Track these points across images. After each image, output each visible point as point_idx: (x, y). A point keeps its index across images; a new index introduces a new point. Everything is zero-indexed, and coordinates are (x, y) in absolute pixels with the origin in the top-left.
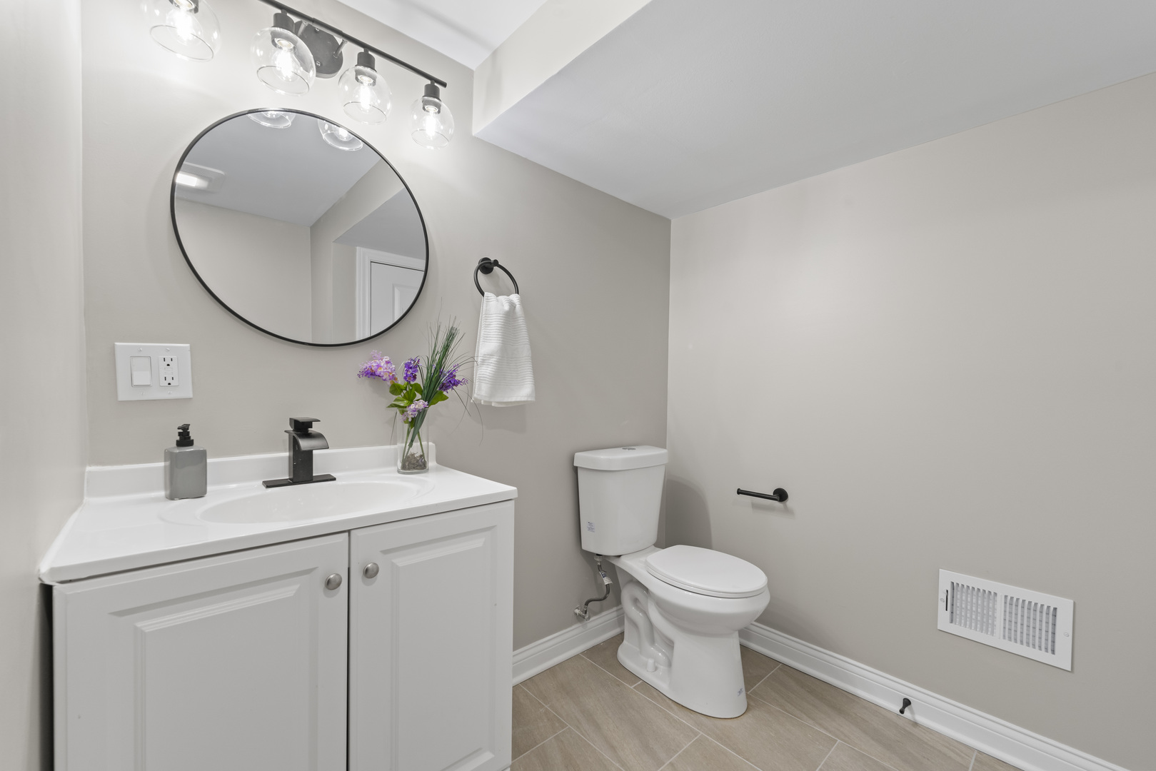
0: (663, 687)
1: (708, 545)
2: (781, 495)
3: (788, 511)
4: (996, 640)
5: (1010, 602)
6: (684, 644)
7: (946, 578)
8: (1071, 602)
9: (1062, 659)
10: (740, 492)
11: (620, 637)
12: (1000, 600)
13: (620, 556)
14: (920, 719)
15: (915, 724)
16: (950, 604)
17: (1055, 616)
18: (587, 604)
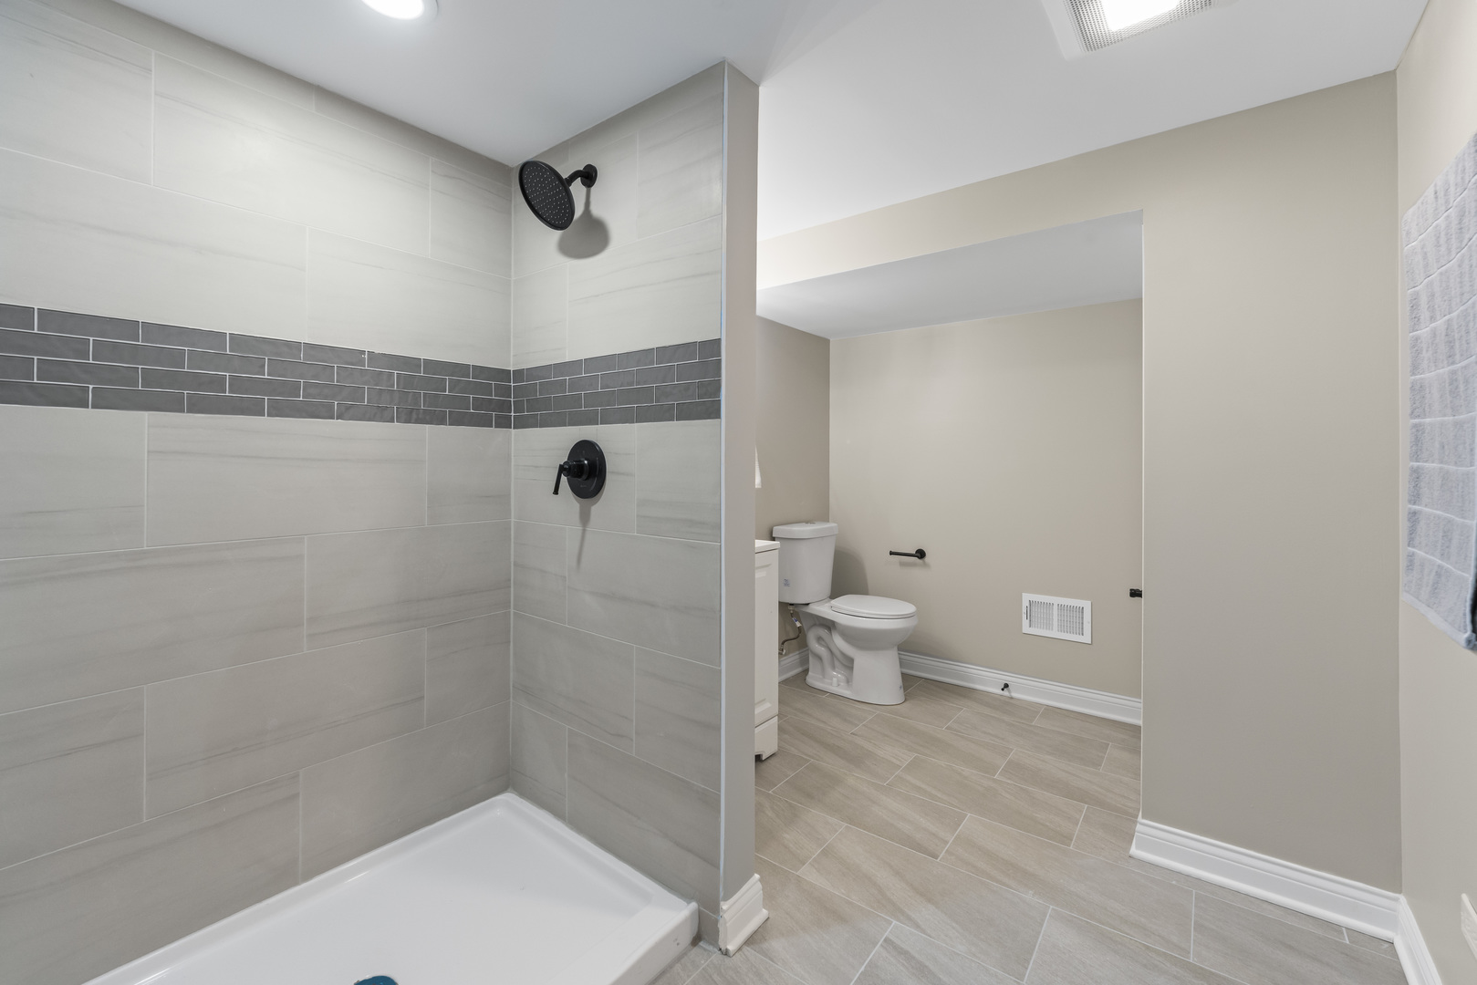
0: (847, 693)
1: (866, 593)
2: (921, 554)
3: (926, 565)
4: (1055, 633)
5: (1061, 607)
6: (862, 660)
7: (1027, 598)
8: (1090, 602)
9: (1087, 638)
10: (891, 553)
11: (806, 671)
12: (1055, 607)
13: (808, 604)
14: (1014, 695)
15: (1012, 698)
16: (1029, 616)
17: (1083, 612)
18: (783, 643)
